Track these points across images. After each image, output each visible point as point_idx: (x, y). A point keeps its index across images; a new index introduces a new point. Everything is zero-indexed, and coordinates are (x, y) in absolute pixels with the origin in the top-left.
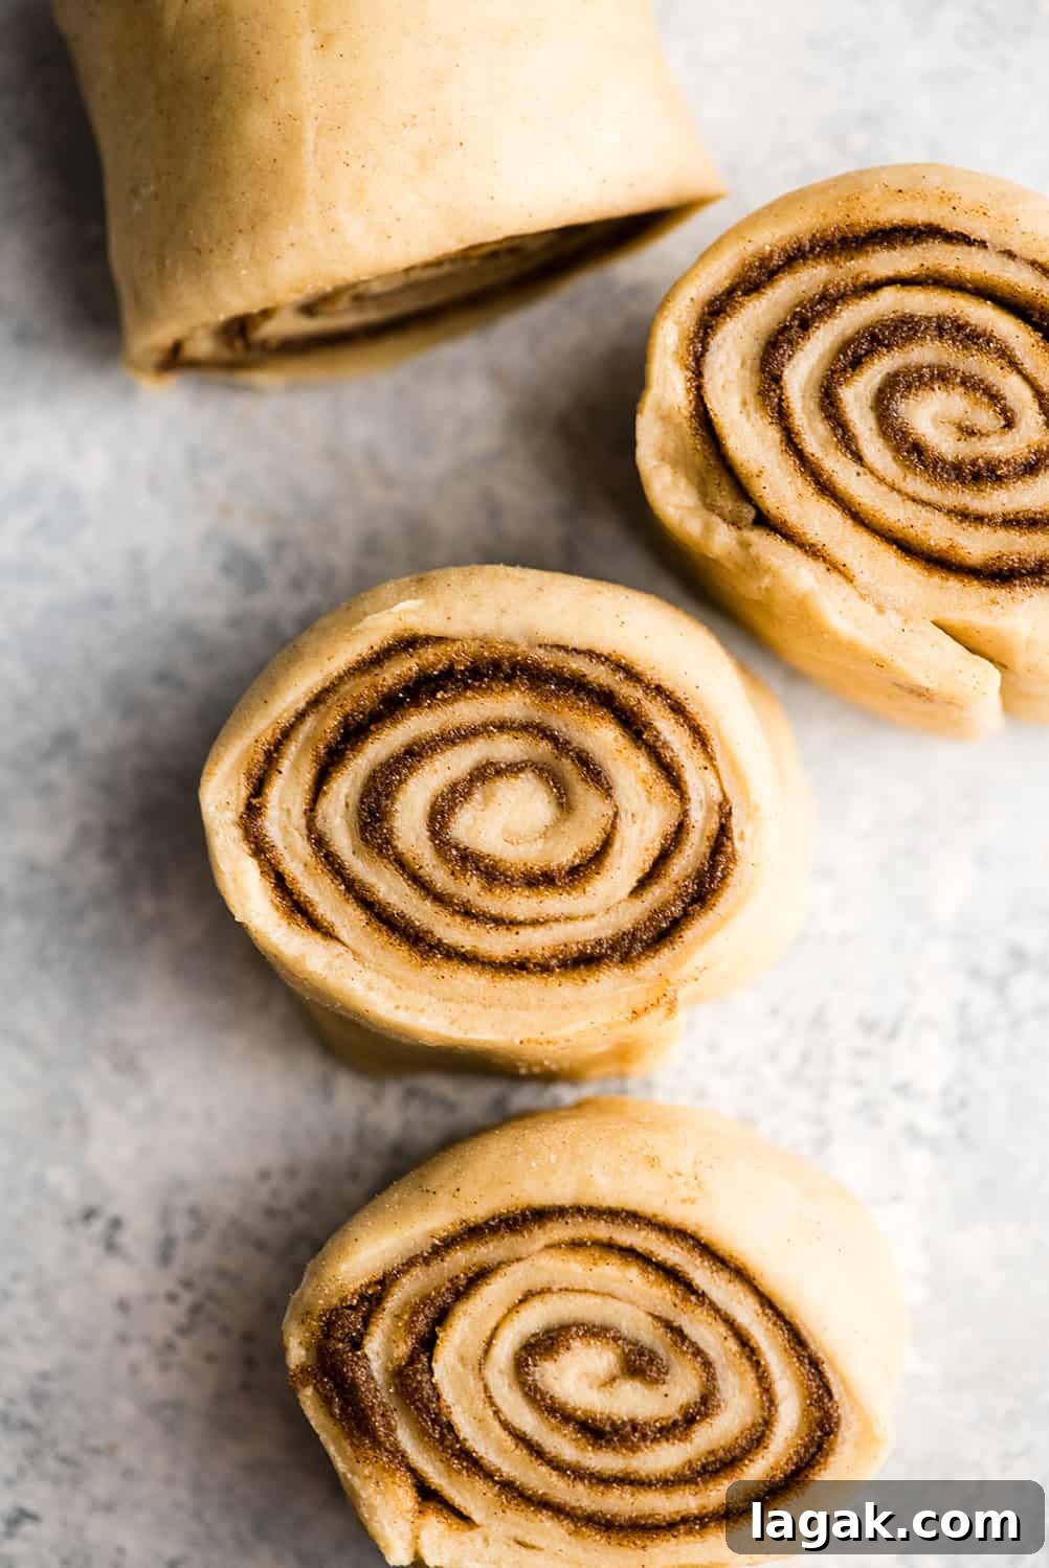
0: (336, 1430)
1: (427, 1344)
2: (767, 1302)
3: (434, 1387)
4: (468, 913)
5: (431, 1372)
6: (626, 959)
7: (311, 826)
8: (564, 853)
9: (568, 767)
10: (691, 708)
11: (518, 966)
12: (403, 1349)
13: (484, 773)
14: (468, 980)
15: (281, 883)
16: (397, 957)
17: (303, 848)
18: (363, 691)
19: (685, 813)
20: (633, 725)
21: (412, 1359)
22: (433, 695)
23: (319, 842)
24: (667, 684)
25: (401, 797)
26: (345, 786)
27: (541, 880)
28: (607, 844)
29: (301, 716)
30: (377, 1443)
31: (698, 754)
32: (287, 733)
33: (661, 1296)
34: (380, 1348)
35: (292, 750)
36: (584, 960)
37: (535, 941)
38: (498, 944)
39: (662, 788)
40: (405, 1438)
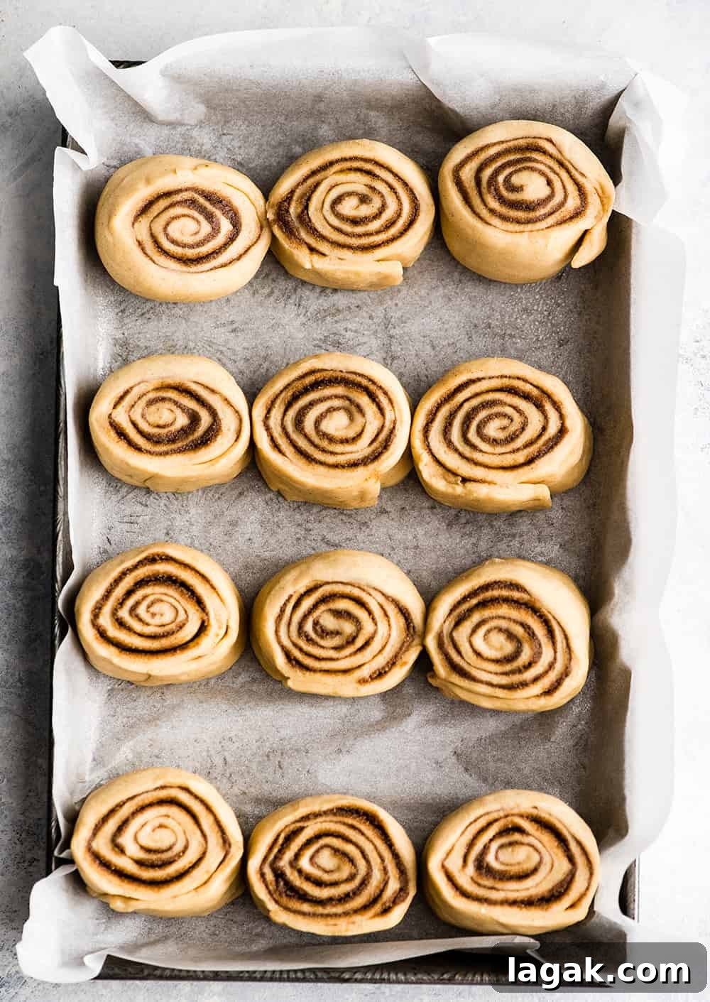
0: (284, 236)
1: (306, 208)
2: (396, 175)
3: (309, 218)
4: (324, 451)
5: (308, 214)
6: (365, 464)
7: (282, 424)
8: (351, 434)
9: (353, 409)
10: (389, 393)
11: (336, 466)
12: (299, 210)
13: (330, 410)
14: (322, 469)
15: (272, 439)
16: (302, 462)
17: (279, 429)
18: (299, 385)
19: (384, 423)
20: (373, 397)
21: (303, 212)
22: (317, 388)
23: (284, 428)
24: (383, 386)
25: (307, 417)
26: (292, 413)
27: (345, 441)
28: (363, 431)
29: (281, 392)
30: (296, 237)
31: (390, 408)
32: (277, 397)
33: (366, 179)
34: (293, 210)
35: (278, 402)
36: (354, 465)
37: (341, 459)
38: (331, 459)
39: (379, 415)
40: (303, 234)
